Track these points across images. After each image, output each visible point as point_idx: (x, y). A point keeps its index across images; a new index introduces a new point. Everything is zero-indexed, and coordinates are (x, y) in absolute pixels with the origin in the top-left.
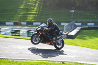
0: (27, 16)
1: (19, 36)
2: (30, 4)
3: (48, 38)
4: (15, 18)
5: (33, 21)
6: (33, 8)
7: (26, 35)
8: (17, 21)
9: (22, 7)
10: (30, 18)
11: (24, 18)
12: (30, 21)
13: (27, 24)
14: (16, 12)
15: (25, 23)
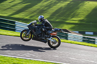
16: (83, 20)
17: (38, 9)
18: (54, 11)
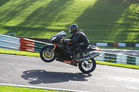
0: (127, 35)
1: (115, 62)
2: (131, 17)
3: (67, 54)
4: (109, 37)
5: (135, 41)
6: (136, 23)
7: (125, 61)
8: (113, 42)
9: (120, 22)
10: (132, 37)
11: (122, 37)
12: (131, 41)
13: (127, 45)
14: (112, 28)
15: (124, 45)
17: (7, 11)
18: (30, 13)
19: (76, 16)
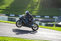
6: (36, 7)
9: (29, 6)
10: (34, 13)
16: (8, 7)
19: (10, 3)
